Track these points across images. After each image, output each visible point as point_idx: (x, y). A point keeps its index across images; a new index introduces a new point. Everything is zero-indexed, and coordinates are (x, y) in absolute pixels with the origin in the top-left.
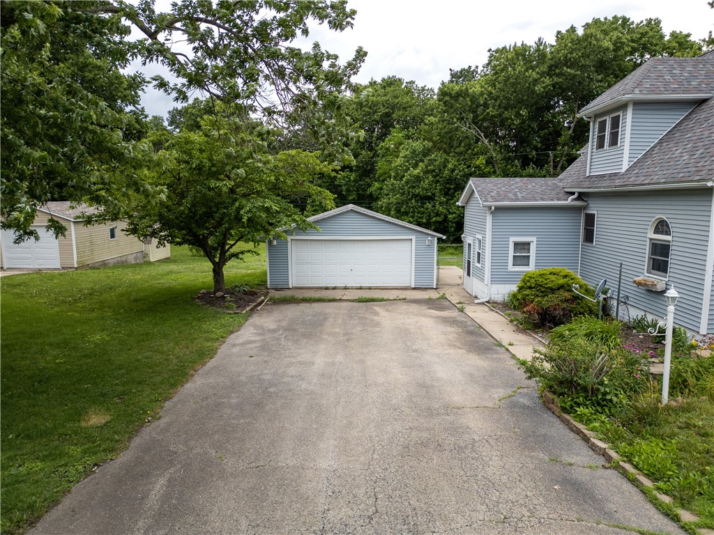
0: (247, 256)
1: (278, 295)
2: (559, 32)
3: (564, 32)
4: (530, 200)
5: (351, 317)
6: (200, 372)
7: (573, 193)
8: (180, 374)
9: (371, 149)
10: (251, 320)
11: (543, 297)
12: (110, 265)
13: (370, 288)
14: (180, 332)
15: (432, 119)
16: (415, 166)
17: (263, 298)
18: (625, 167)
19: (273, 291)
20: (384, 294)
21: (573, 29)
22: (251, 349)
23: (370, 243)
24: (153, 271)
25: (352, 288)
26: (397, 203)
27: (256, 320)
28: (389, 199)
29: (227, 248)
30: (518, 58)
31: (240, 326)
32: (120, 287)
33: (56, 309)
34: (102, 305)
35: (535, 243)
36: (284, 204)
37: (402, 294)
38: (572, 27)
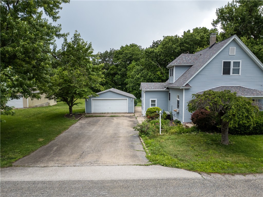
0: (79, 104)
1: (88, 115)
2: (184, 32)
3: (186, 32)
4: (155, 89)
5: (106, 120)
6: (64, 132)
7: (166, 87)
8: (60, 132)
9: (125, 68)
10: (79, 121)
11: (151, 114)
12: (38, 107)
13: (115, 113)
14: (60, 124)
15: (143, 60)
16: (138, 74)
17: (83, 116)
18: (174, 82)
19: (87, 114)
20: (119, 115)
21: (189, 31)
22: (78, 128)
23: (115, 100)
24: (51, 108)
25: (110, 113)
26: (132, 86)
27: (80, 121)
28: (130, 85)
29: (73, 102)
30: (170, 41)
31: (76, 123)
32: (42, 113)
33: (25, 119)
34: (38, 118)
35: (157, 100)
36: (89, 90)
37: (123, 115)
38: (189, 30)
